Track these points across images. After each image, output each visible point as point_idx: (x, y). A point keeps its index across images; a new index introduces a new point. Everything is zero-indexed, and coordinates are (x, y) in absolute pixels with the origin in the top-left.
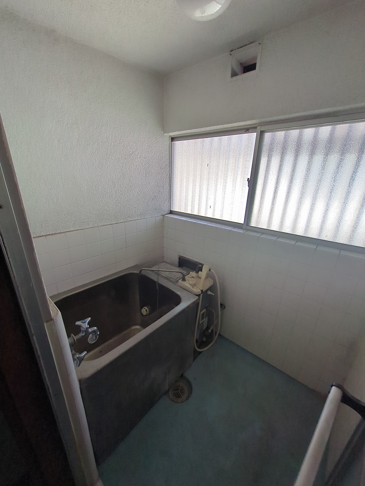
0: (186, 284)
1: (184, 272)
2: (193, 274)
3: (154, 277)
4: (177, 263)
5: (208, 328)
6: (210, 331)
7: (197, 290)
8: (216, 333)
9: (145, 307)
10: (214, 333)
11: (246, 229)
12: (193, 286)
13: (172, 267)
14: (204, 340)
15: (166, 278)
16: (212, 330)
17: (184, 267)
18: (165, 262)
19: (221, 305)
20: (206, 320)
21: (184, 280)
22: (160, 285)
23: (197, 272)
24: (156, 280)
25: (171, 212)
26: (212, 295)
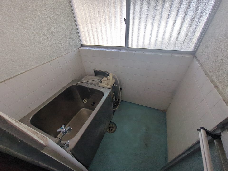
0: (103, 85)
1: (100, 78)
2: (105, 78)
3: (85, 85)
4: (94, 74)
5: (116, 99)
6: (117, 100)
7: (110, 86)
8: (120, 100)
9: (84, 100)
10: (119, 100)
11: (127, 50)
12: (107, 84)
13: (93, 77)
14: (115, 105)
15: (92, 84)
16: (118, 99)
17: (98, 75)
18: (87, 75)
19: (120, 88)
20: (115, 97)
21: (101, 83)
22: (90, 88)
23: (106, 77)
24: (87, 86)
25: (82, 46)
26: (116, 86)
